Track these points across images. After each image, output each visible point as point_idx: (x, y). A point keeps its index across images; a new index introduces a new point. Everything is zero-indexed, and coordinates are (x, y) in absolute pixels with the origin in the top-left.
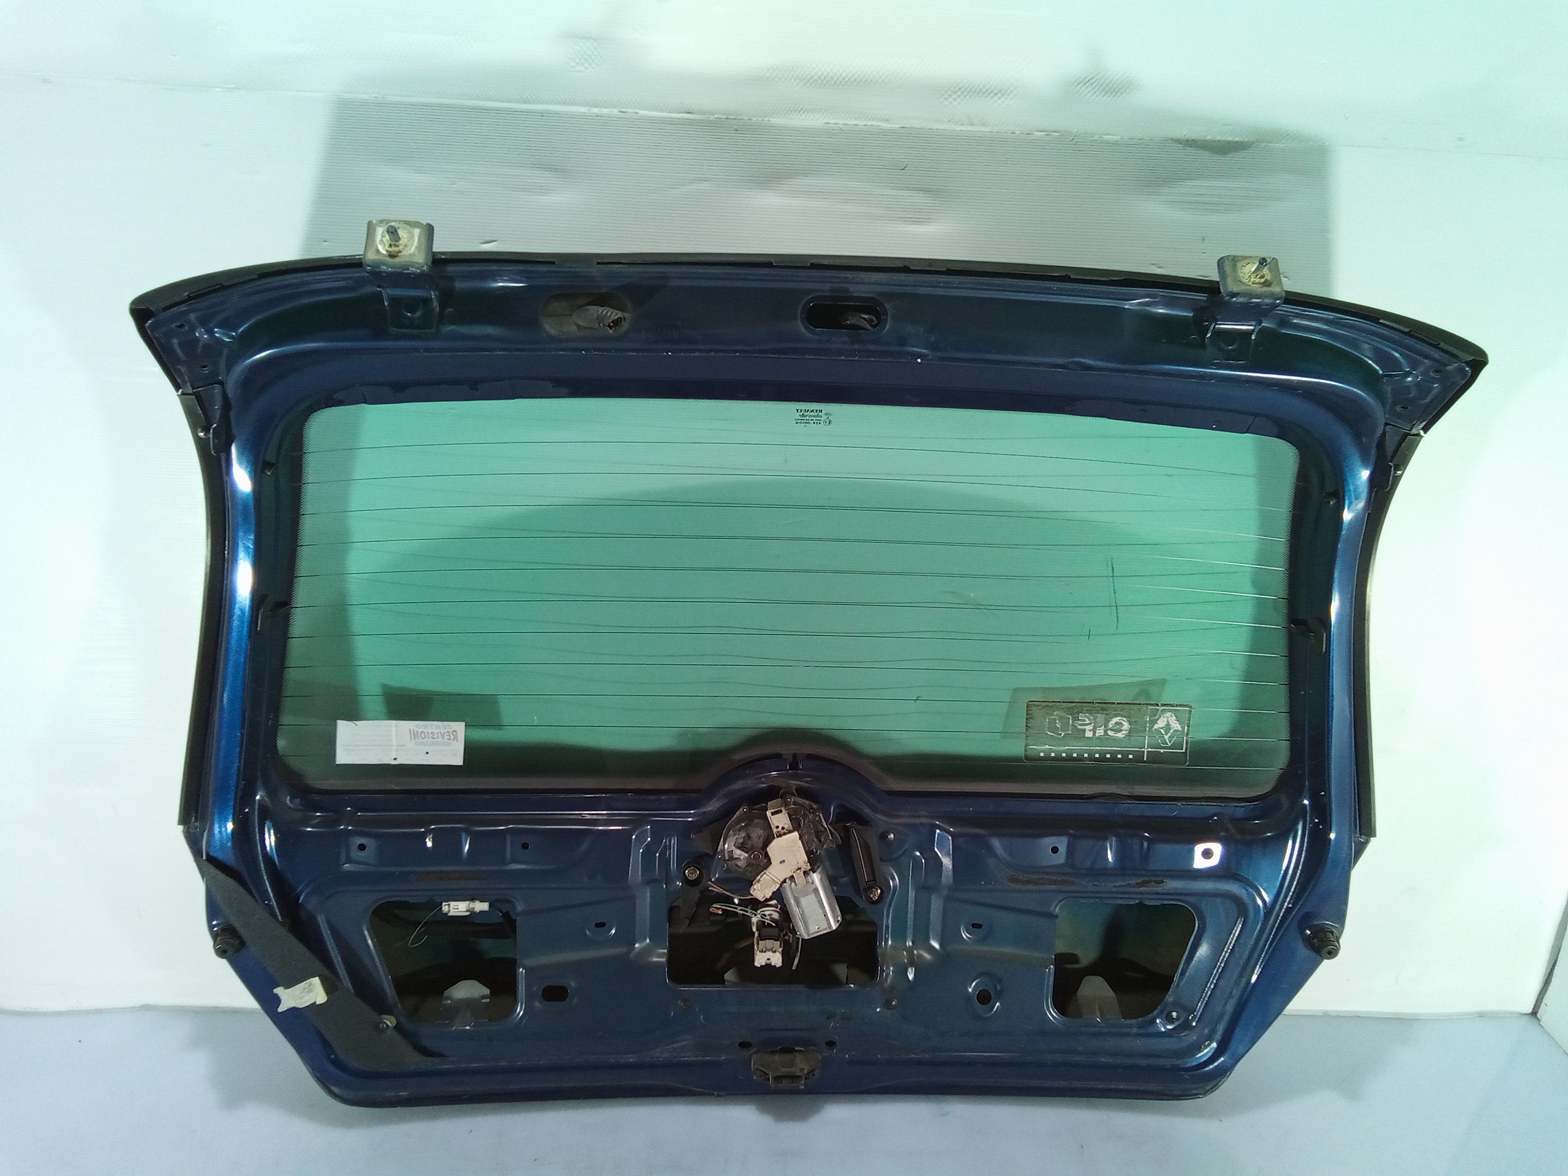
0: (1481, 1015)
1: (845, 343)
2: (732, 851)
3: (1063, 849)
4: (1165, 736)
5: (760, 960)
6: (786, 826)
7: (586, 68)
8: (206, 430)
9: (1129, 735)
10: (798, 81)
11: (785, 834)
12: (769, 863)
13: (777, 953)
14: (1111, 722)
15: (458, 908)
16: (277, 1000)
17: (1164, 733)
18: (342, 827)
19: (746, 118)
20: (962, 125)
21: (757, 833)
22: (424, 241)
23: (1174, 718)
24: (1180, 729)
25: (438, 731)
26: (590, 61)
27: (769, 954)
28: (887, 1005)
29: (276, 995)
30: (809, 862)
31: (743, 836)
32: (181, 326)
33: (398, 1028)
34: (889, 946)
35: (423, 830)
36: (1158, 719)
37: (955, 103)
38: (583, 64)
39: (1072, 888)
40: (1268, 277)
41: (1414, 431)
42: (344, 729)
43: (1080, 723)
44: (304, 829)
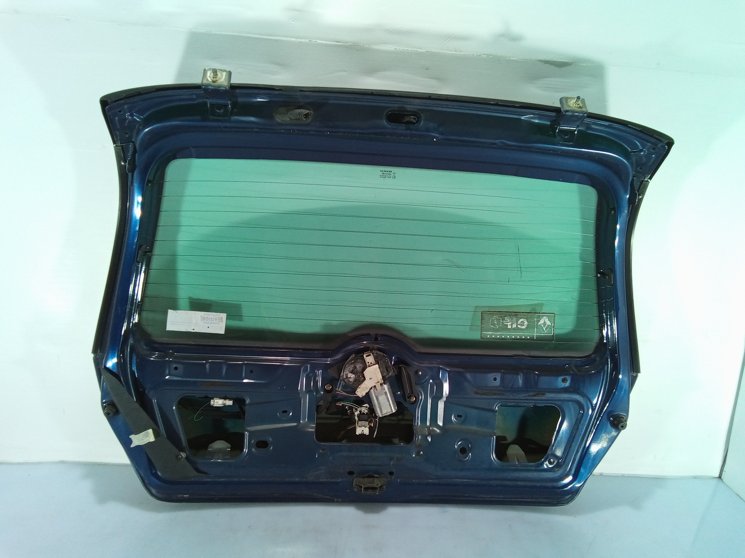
0: (695, 478)
1: (403, 130)
2: (348, 374)
3: (498, 379)
4: (543, 328)
5: (359, 431)
6: (372, 362)
7: (296, 23)
8: (125, 161)
9: (528, 327)
10: (384, 31)
11: (372, 366)
12: (365, 379)
13: (367, 427)
14: (519, 321)
15: (218, 402)
16: (131, 442)
17: (543, 326)
18: (167, 359)
19: (362, 45)
20: (452, 51)
21: (359, 366)
22: (227, 77)
23: (547, 319)
24: (550, 324)
25: (214, 317)
26: (297, 20)
27: (363, 428)
28: (418, 453)
29: (131, 439)
30: (383, 379)
31: (353, 367)
32: (120, 111)
33: (187, 458)
34: (419, 426)
35: (204, 362)
36: (540, 320)
37: (449, 42)
38: (294, 21)
39: (503, 397)
40: (581, 105)
41: (646, 179)
42: (171, 313)
43: (505, 321)
44: (150, 359)
